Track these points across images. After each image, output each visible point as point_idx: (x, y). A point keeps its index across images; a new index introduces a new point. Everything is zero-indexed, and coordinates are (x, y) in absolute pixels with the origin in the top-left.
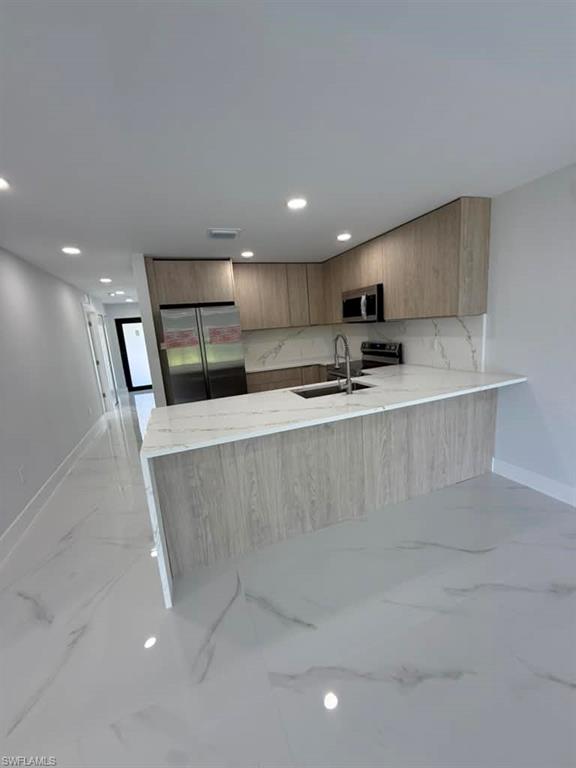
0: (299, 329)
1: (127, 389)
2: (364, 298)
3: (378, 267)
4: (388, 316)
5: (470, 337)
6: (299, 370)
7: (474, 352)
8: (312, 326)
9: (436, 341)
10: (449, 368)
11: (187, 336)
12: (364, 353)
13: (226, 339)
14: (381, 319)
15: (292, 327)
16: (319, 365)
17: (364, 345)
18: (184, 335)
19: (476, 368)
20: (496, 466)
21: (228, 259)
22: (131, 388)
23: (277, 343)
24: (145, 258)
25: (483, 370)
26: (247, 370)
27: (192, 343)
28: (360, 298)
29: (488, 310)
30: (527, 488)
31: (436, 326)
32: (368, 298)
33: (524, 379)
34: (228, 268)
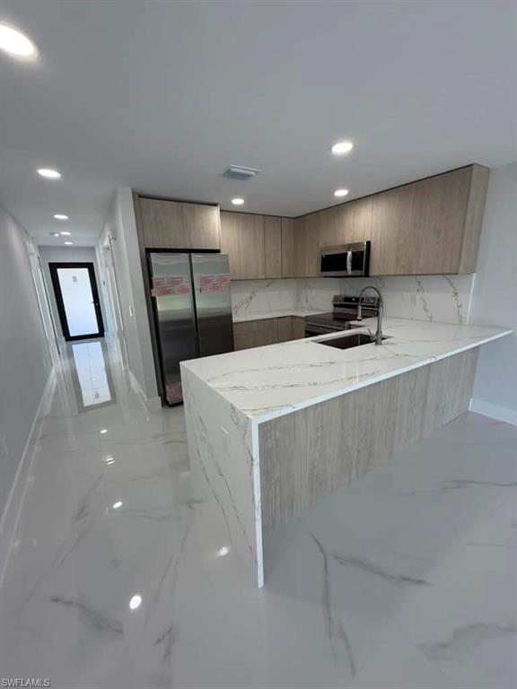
0: (269, 281)
1: (63, 338)
2: (350, 253)
3: (366, 225)
4: (373, 272)
5: (456, 294)
6: (276, 321)
7: (460, 306)
8: (285, 278)
9: (418, 297)
10: (431, 321)
11: (178, 283)
12: (335, 306)
13: (215, 288)
14: (367, 275)
15: (265, 279)
16: (292, 316)
17: (336, 299)
18: (174, 282)
19: (461, 321)
20: (474, 405)
21: (216, 205)
22: (69, 338)
23: (248, 295)
24: (133, 193)
25: (467, 322)
26: (235, 319)
27: (184, 291)
28: (346, 254)
29: (477, 269)
30: (504, 423)
31: (419, 283)
32: (353, 254)
33: (511, 331)
34: (215, 214)
